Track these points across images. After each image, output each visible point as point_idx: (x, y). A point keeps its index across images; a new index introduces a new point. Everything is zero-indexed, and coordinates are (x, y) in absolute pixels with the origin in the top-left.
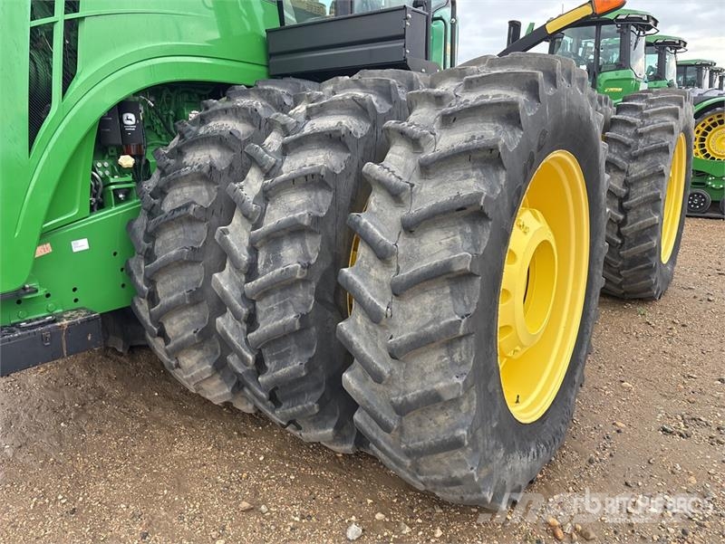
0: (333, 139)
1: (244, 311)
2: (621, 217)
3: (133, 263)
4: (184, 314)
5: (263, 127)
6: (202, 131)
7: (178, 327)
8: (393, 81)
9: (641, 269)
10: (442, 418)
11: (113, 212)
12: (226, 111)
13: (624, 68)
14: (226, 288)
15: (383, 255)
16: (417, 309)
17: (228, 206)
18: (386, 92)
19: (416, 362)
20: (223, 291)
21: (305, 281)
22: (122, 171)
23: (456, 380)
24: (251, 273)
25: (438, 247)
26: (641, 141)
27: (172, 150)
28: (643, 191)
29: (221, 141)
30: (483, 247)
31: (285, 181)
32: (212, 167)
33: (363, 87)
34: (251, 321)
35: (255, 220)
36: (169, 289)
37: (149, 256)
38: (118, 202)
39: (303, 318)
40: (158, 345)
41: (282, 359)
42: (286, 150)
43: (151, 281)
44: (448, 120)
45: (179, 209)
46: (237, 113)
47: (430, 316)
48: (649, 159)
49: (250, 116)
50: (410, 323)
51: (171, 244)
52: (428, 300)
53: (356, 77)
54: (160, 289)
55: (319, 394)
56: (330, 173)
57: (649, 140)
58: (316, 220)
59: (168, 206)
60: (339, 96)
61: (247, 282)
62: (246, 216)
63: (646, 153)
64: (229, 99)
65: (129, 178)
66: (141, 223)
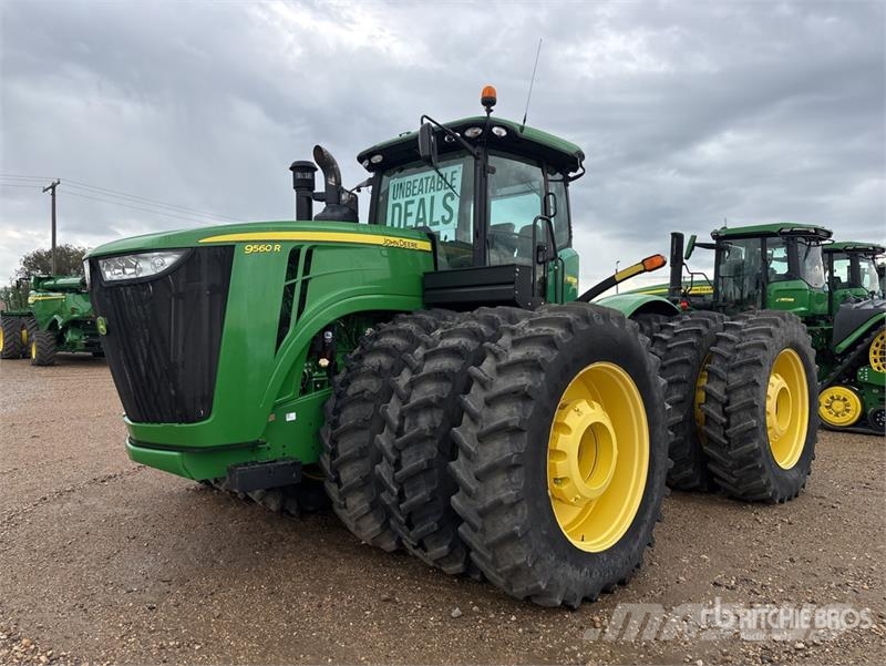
0: (454, 352)
1: (394, 457)
2: (724, 420)
3: (322, 430)
4: (355, 464)
5: (414, 342)
6: (376, 344)
7: (349, 474)
8: (496, 316)
9: (750, 469)
10: (506, 520)
11: (313, 396)
12: (392, 332)
13: (795, 279)
14: (384, 443)
15: (474, 418)
16: (491, 449)
17: (389, 392)
18: (492, 323)
19: (490, 482)
20: (381, 445)
21: (432, 438)
22: (320, 368)
23: (511, 492)
24: (399, 432)
25: (504, 414)
26: (738, 356)
27: (355, 357)
28: (740, 398)
29: (387, 351)
30: (529, 415)
31: (424, 376)
32: (380, 368)
33: (477, 319)
34: (397, 465)
35: (404, 400)
36: (346, 447)
37: (335, 424)
38: (316, 389)
39: (429, 461)
40: (333, 490)
41: (415, 490)
42: (426, 357)
43: (334, 441)
44: (516, 344)
45: (358, 393)
46: (398, 333)
47: (497, 453)
48: (744, 370)
49: (408, 335)
50: (487, 458)
51: (350, 416)
52: (497, 444)
53: (475, 312)
54: (340, 447)
55: (439, 517)
56: (452, 372)
57: (745, 354)
58: (441, 400)
59: (351, 391)
60: (460, 326)
61: (397, 438)
62: (399, 397)
63: (741, 365)
64: (394, 323)
65: (325, 374)
66: (331, 404)
